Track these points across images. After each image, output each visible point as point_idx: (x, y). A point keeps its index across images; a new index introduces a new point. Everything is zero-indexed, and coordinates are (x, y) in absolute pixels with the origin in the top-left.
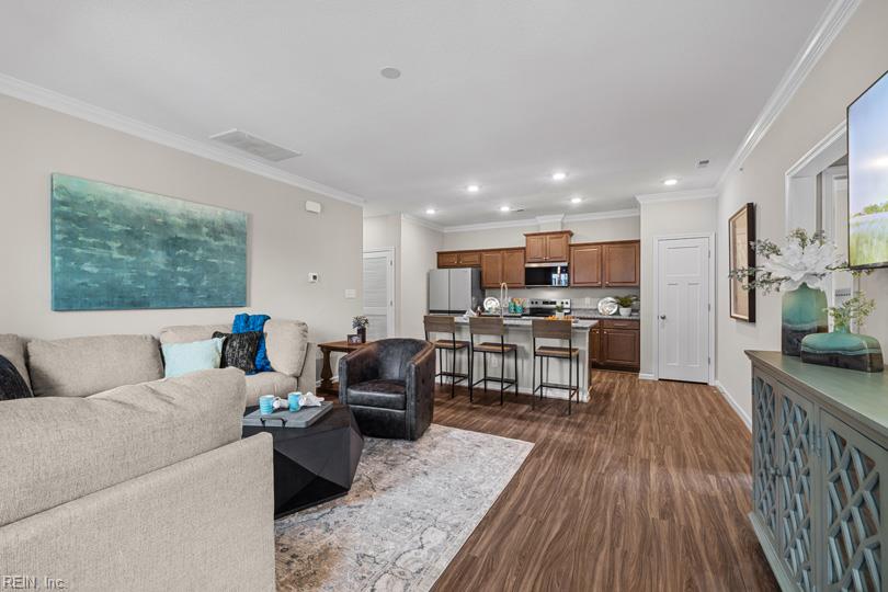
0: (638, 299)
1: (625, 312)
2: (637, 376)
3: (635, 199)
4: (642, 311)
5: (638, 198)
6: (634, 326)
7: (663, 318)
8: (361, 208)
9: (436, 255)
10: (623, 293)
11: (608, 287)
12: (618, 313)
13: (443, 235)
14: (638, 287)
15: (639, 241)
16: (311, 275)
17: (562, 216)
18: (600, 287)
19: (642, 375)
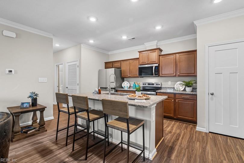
0: (196, 83)
1: (188, 90)
2: (195, 128)
3: (193, 23)
4: (198, 90)
5: (195, 22)
6: (194, 98)
7: (212, 94)
8: (52, 39)
9: (104, 63)
10: (187, 79)
11: (179, 76)
12: (185, 90)
13: (108, 55)
14: (196, 76)
15: (196, 51)
16: (8, 70)
17: (156, 41)
18: (175, 76)
19: (198, 128)
